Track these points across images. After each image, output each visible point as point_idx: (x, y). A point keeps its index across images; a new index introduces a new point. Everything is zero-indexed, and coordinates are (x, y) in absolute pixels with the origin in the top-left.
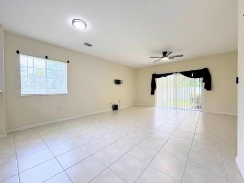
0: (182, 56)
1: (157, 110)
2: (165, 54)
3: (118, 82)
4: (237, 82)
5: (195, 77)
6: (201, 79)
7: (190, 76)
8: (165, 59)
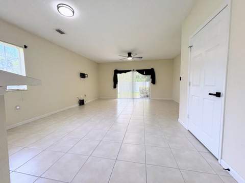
0: (142, 58)
1: (119, 101)
2: (130, 55)
3: (83, 76)
4: (181, 80)
5: (146, 74)
6: (150, 76)
7: (143, 74)
8: (130, 59)
